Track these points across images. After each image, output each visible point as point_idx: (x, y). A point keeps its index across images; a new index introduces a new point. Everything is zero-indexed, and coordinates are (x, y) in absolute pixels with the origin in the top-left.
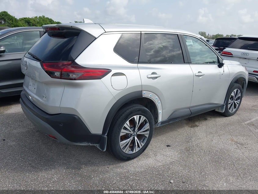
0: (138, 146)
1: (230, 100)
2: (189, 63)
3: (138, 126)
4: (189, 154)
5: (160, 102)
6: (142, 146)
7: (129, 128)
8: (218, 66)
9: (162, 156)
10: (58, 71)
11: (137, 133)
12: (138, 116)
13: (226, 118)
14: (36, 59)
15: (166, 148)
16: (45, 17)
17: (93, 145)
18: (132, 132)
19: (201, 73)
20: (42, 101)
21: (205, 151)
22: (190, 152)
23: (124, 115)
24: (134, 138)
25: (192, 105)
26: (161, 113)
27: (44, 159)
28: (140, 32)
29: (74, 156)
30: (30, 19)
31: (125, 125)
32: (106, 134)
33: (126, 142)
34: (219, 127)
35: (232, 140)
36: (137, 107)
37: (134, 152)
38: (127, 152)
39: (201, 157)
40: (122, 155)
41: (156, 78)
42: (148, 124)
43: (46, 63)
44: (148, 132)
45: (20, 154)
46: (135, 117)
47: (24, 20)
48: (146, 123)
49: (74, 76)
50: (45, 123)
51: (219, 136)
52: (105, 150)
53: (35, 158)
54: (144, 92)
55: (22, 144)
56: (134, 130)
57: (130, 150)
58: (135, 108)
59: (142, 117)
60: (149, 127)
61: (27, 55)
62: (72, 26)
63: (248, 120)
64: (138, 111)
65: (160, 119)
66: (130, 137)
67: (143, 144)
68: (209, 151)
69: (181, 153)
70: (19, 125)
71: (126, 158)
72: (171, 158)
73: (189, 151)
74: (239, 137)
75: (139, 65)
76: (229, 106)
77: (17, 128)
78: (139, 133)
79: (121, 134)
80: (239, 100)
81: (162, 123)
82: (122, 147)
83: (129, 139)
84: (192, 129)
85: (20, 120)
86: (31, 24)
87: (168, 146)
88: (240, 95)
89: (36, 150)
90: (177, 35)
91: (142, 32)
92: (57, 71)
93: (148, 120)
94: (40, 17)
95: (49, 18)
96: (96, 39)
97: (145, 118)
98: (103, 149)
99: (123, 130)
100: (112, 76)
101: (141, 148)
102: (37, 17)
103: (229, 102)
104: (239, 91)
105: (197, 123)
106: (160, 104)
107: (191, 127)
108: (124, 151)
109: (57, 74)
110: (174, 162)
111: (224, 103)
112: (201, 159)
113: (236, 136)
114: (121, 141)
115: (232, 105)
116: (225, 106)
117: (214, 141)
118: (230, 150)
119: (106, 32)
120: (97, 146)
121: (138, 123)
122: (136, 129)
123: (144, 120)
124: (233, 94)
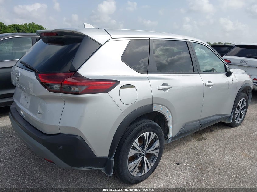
0: (148, 167)
1: (237, 110)
2: (199, 72)
3: (147, 144)
4: (202, 173)
5: (170, 116)
6: (151, 166)
7: (138, 148)
8: (226, 74)
9: (174, 176)
10: (58, 84)
11: (146, 152)
12: (148, 133)
13: (233, 129)
14: (30, 68)
15: (176, 166)
16: (35, 24)
17: (97, 169)
18: (141, 152)
19: (211, 83)
20: (37, 118)
21: (219, 169)
22: (203, 171)
23: (132, 133)
24: (143, 158)
25: (202, 117)
26: (172, 127)
27: (37, 184)
28: (149, 39)
29: (73, 179)
30: (20, 26)
31: (134, 144)
32: (113, 157)
33: (135, 164)
34: (228, 139)
35: (245, 155)
36: (147, 123)
37: (143, 173)
38: (135, 175)
39: (217, 176)
40: (131, 179)
41: (167, 89)
42: (158, 141)
43: (42, 73)
44: (158, 151)
45: (9, 178)
46: (145, 134)
47: (14, 26)
48: (156, 140)
49: (77, 89)
50: (40, 144)
51: (230, 150)
52: (111, 174)
53: (27, 183)
54: (154, 106)
55: (11, 166)
56: (143, 149)
57: (138, 172)
58: (145, 124)
59: (152, 133)
60: (159, 145)
61: (19, 64)
62: (73, 31)
63: (256, 131)
64: (148, 127)
65: (171, 135)
66: (139, 157)
67: (152, 164)
68: (224, 169)
69: (193, 172)
70: (8, 142)
71: (135, 181)
72: (184, 179)
73: (201, 169)
74: (251, 151)
75: (148, 75)
76: (236, 116)
77: (5, 145)
78: (148, 152)
79: (130, 155)
80: (245, 110)
81: (173, 138)
82: (130, 170)
83: (138, 160)
84: (200, 142)
85: (8, 136)
86: (21, 30)
87: (178, 164)
88: (245, 105)
89: (28, 173)
90: (186, 42)
91: (150, 39)
92: (56, 84)
93: (158, 136)
94: (30, 24)
95: (39, 25)
96: (101, 45)
97: (155, 135)
98: (110, 174)
99: (131, 151)
100: (121, 88)
101: (150, 168)
102: (26, 24)
103: (236, 112)
104: (245, 100)
105: (204, 136)
106: (171, 118)
107: (198, 140)
108: (133, 174)
109: (56, 87)
110: (188, 183)
111: (232, 114)
112: (217, 180)
113: (248, 150)
114: (129, 163)
115: (238, 115)
116: (232, 117)
117: (227, 157)
118: (246, 167)
119: (112, 38)
120: (102, 169)
121: (147, 141)
122: (146, 148)
123: (154, 138)
124: (239, 104)
